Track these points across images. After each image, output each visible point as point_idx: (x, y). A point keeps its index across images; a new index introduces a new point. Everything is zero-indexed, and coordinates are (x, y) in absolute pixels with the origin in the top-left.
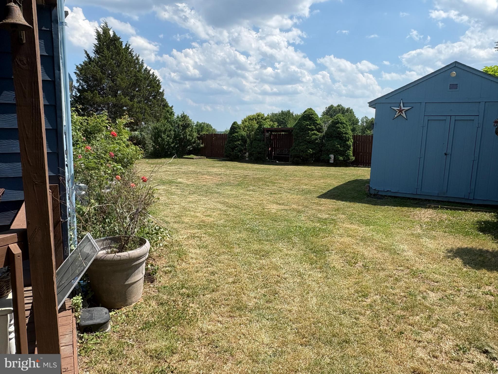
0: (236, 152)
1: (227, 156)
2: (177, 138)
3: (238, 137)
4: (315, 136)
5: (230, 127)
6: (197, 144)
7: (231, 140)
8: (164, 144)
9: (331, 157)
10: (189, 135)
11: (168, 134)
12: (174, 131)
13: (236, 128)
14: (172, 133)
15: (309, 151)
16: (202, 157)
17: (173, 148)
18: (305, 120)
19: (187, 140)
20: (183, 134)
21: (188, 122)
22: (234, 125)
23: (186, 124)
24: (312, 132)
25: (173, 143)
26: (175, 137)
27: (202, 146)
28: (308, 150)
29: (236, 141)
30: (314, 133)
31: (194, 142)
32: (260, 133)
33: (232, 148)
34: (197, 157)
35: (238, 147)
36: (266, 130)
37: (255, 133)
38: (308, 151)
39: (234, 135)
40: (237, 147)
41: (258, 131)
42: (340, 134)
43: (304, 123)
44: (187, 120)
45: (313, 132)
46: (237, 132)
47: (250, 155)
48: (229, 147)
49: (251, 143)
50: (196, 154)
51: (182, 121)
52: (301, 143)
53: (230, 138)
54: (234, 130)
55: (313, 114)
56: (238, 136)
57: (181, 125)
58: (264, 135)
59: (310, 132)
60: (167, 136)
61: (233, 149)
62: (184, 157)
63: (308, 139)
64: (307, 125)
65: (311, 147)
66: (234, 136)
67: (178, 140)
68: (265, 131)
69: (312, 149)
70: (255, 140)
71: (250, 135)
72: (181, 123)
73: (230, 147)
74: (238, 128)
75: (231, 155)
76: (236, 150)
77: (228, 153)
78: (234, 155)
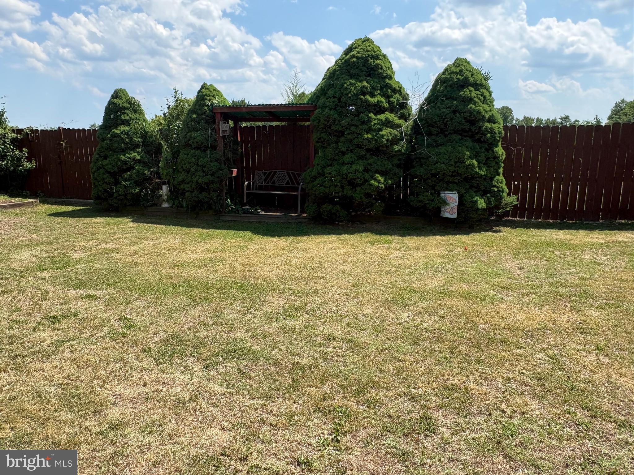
0: (125, 186)
1: (98, 200)
3: (131, 138)
4: (389, 129)
5: (106, 104)
6: (12, 160)
7: (109, 148)
9: (449, 201)
13: (123, 110)
15: (375, 179)
16: (27, 200)
18: (352, 76)
22: (116, 101)
24: (379, 117)
27: (28, 165)
28: (372, 177)
29: (124, 151)
30: (387, 119)
32: (202, 123)
33: (113, 174)
35: (133, 168)
36: (221, 113)
37: (186, 124)
38: (372, 182)
39: (118, 132)
40: (128, 170)
41: (194, 116)
42: (472, 122)
43: (351, 84)
45: (382, 117)
46: (127, 123)
47: (175, 193)
48: (101, 171)
49: (175, 154)
52: (343, 153)
53: (103, 140)
54: (117, 118)
55: (377, 57)
56: (131, 133)
58: (216, 130)
59: (372, 115)
61: (117, 175)
63: (369, 140)
64: (364, 94)
65: (380, 168)
66: (115, 135)
68: (218, 117)
69: (382, 174)
70: (187, 145)
71: (169, 130)
73: (107, 172)
74: (128, 109)
75: (111, 195)
76: (126, 180)
77: (100, 189)
78: (120, 195)
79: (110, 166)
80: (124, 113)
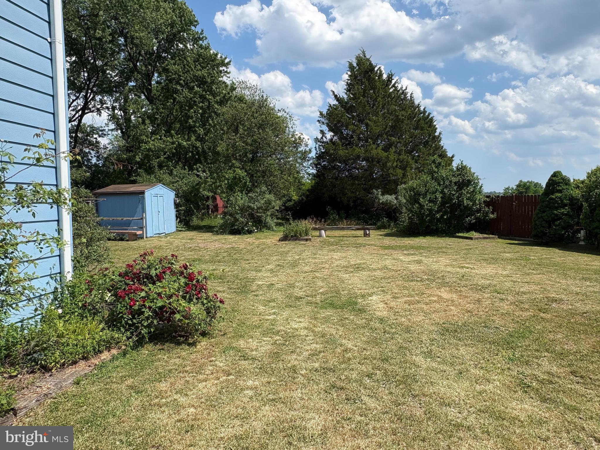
0: (555, 229)
1: (536, 236)
2: (448, 203)
3: (562, 201)
5: (547, 181)
6: (483, 213)
7: (547, 207)
8: (424, 214)
10: (467, 199)
11: (430, 198)
12: (442, 192)
13: (558, 183)
14: (439, 196)
16: (491, 236)
17: (438, 220)
19: (464, 206)
20: (458, 198)
21: (467, 177)
22: (554, 178)
23: (463, 180)
25: (438, 212)
26: (443, 203)
27: (492, 216)
29: (556, 208)
31: (479, 211)
33: (547, 222)
34: (481, 236)
35: (562, 219)
39: (554, 197)
40: (558, 219)
44: (466, 173)
46: (560, 191)
47: (589, 235)
48: (540, 220)
49: (592, 210)
50: (481, 231)
51: (458, 175)
53: (544, 202)
54: (554, 188)
56: (562, 198)
57: (455, 183)
60: (428, 201)
61: (550, 223)
62: (457, 234)
66: (552, 199)
67: (447, 207)
71: (589, 195)
72: (454, 180)
73: (544, 220)
74: (562, 183)
75: (545, 234)
76: (556, 226)
77: (539, 230)
78: (551, 235)
79: (546, 217)
80: (559, 186)
